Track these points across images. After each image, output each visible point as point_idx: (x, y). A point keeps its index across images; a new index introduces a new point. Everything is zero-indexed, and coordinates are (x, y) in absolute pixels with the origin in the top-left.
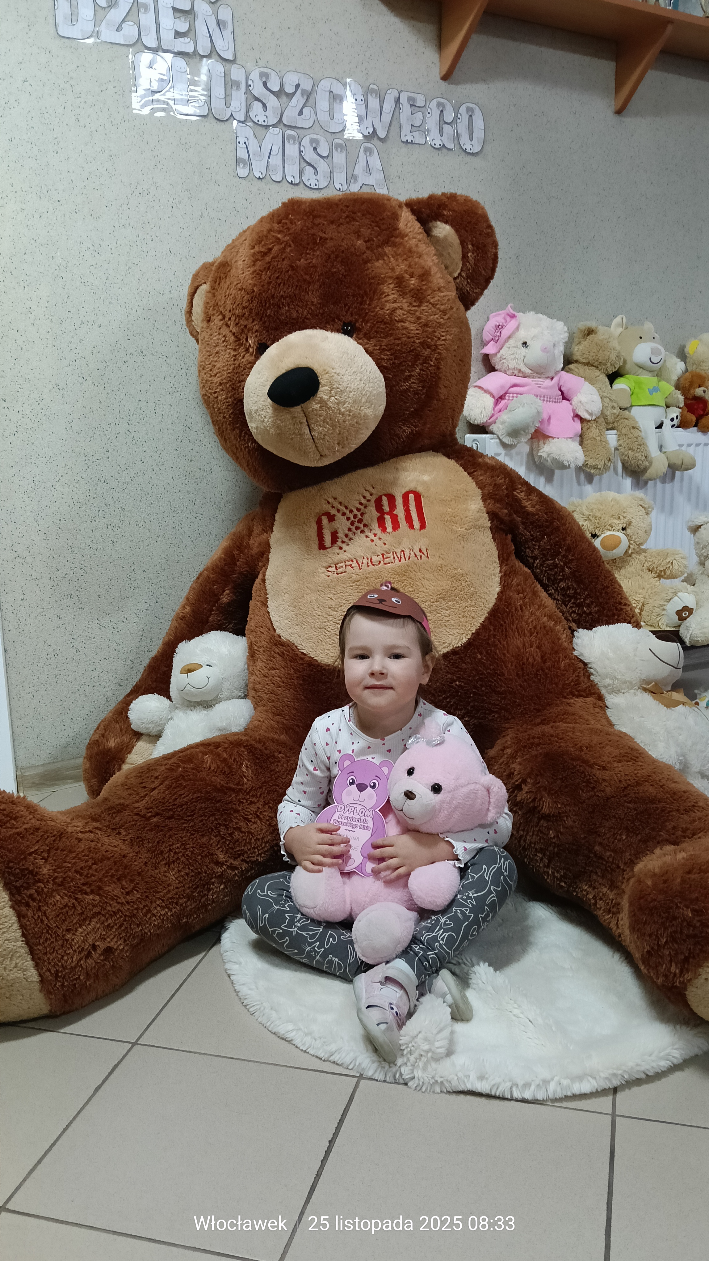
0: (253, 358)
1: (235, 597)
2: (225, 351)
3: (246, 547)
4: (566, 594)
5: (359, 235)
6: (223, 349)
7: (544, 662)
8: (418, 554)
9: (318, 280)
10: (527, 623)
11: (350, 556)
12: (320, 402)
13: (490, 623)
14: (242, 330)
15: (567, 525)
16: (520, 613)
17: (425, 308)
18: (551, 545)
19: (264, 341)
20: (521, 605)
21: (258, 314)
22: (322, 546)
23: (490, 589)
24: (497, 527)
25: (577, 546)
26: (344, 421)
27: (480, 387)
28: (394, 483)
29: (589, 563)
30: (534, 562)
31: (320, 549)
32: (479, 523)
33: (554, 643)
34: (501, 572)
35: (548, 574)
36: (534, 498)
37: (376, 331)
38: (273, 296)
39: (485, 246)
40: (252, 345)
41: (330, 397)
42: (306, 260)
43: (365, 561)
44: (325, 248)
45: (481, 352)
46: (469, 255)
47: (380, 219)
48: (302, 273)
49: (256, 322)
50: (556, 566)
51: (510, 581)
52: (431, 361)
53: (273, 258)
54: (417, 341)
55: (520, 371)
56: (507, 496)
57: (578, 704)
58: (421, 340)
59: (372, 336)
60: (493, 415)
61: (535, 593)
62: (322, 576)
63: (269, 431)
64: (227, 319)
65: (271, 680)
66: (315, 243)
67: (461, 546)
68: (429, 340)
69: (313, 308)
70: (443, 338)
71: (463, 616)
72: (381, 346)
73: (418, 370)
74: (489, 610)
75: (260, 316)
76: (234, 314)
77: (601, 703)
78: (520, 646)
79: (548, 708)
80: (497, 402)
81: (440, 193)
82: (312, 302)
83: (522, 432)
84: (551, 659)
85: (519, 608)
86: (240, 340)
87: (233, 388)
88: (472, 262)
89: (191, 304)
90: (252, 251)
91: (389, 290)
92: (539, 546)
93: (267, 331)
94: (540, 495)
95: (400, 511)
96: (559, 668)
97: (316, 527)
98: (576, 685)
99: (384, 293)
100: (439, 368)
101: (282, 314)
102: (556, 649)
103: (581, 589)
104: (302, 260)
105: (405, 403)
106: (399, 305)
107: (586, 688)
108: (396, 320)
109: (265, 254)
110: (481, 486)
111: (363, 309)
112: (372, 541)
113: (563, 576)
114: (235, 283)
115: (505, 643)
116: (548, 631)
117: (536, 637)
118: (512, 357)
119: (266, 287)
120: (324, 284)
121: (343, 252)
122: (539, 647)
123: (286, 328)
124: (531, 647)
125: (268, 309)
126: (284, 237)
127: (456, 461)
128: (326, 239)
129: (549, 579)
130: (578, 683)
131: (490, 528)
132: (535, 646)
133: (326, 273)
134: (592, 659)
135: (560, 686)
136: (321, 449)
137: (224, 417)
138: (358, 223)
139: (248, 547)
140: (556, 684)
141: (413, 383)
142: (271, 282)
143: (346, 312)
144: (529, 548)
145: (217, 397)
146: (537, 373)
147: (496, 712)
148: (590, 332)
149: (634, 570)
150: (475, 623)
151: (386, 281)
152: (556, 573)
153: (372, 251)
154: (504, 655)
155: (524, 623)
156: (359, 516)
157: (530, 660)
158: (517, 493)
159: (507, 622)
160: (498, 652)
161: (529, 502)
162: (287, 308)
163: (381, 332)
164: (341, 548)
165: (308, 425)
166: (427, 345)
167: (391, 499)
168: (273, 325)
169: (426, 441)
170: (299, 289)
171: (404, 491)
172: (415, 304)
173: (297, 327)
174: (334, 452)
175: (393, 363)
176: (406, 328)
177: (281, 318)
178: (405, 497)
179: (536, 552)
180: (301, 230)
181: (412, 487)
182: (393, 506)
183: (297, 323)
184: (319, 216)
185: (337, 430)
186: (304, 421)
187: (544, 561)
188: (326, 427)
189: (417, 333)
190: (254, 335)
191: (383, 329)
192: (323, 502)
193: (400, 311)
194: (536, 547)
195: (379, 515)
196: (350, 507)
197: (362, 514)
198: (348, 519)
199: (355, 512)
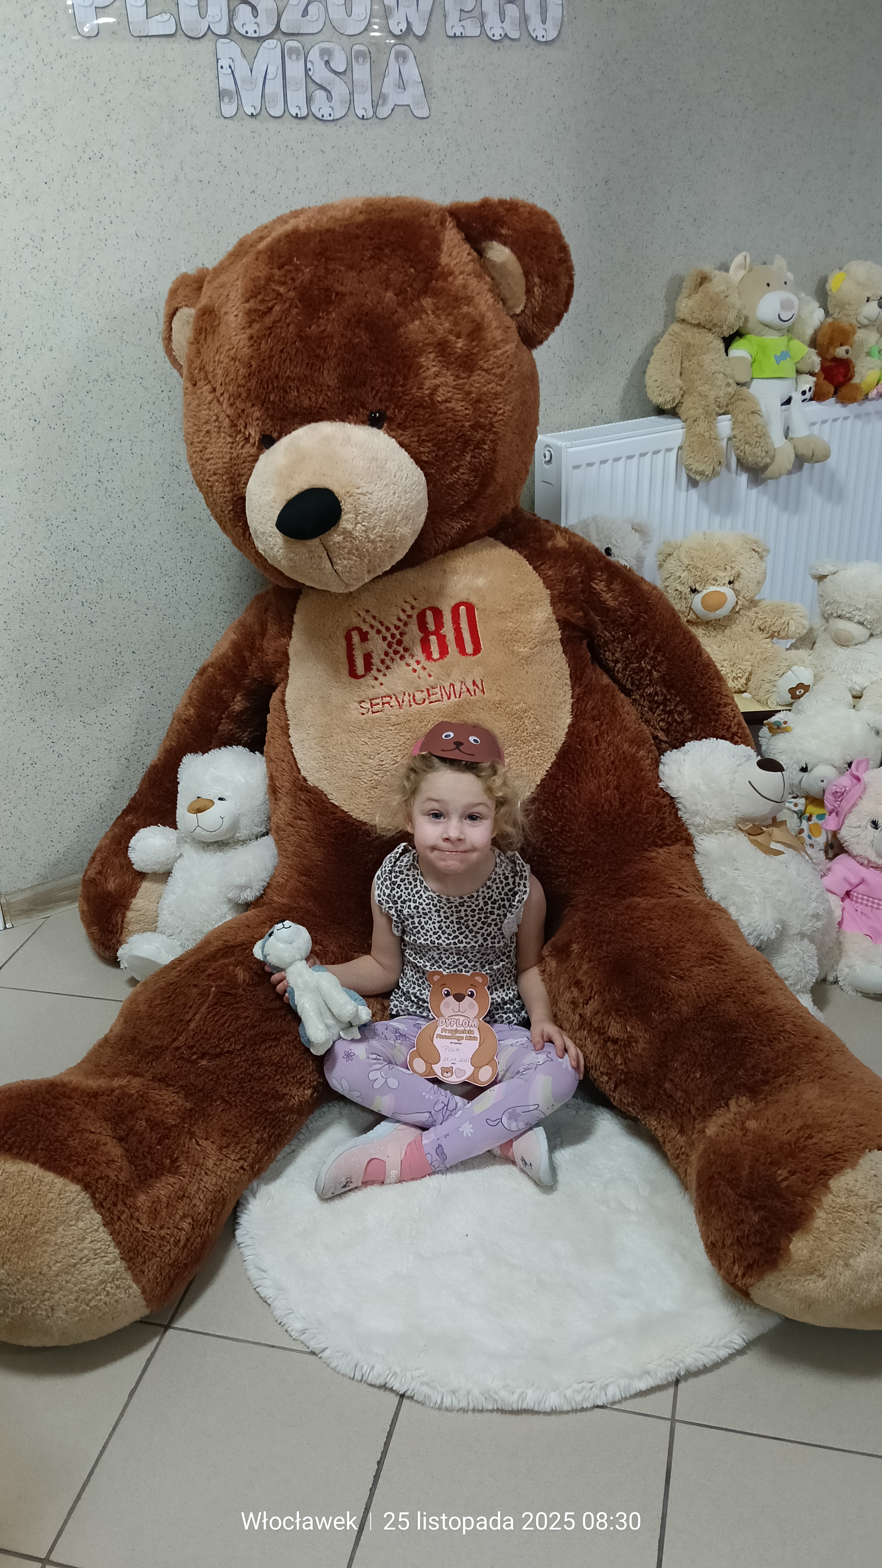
0: (255, 451)
1: (249, 705)
2: (219, 433)
3: (259, 650)
4: (653, 700)
5: (386, 283)
7: (623, 806)
8: (471, 688)
9: (336, 355)
10: (604, 759)
11: (387, 691)
12: (343, 533)
13: (559, 768)
14: (239, 413)
15: (657, 618)
16: (595, 747)
17: (476, 378)
18: (637, 646)
19: (268, 431)
20: (596, 737)
21: (258, 397)
22: (353, 674)
24: (568, 637)
25: (668, 643)
26: (375, 549)
28: (440, 592)
29: (682, 661)
30: (615, 666)
31: (351, 676)
32: (547, 636)
33: (635, 776)
35: (632, 678)
36: (616, 587)
37: (412, 420)
38: (277, 376)
39: (556, 277)
40: (253, 435)
41: (356, 524)
42: (319, 326)
43: (406, 698)
44: (344, 307)
46: (535, 289)
47: (416, 255)
48: (314, 346)
49: (256, 407)
50: (642, 670)
52: (485, 444)
53: (275, 322)
54: (467, 424)
56: (583, 592)
57: (661, 854)
58: (472, 422)
59: (408, 425)
61: (614, 712)
62: (354, 711)
64: (218, 394)
65: (297, 832)
66: (329, 301)
67: (524, 672)
68: (482, 420)
69: (329, 394)
70: (501, 412)
71: (526, 764)
72: (419, 436)
73: (468, 458)
74: (556, 751)
75: (263, 400)
76: (226, 390)
77: (688, 849)
78: (595, 791)
79: (626, 868)
82: (329, 386)
84: (631, 801)
85: (594, 740)
87: (231, 483)
88: (540, 299)
89: (170, 329)
90: (247, 305)
91: (430, 363)
92: (622, 649)
93: (273, 421)
95: (448, 631)
96: (640, 811)
97: (344, 645)
98: (658, 831)
99: (422, 366)
100: (494, 451)
101: (290, 401)
102: (638, 784)
103: (671, 694)
104: (313, 327)
105: (453, 496)
106: (442, 380)
107: (671, 833)
108: (438, 402)
109: (265, 314)
110: (549, 583)
111: (395, 392)
112: (415, 671)
113: (651, 681)
114: (227, 347)
115: (576, 791)
116: (628, 762)
117: (614, 775)
119: (267, 361)
120: (343, 361)
121: (367, 313)
122: (617, 788)
123: (298, 419)
124: (608, 788)
125: (271, 392)
126: (288, 292)
127: (520, 553)
128: (344, 295)
129: (632, 684)
130: (662, 827)
131: (561, 639)
132: (612, 787)
133: (345, 345)
134: (680, 794)
135: (641, 836)
138: (385, 267)
139: (261, 649)
140: (636, 833)
141: (463, 473)
142: (273, 356)
143: (374, 398)
144: (609, 650)
147: (564, 876)
148: (703, 279)
149: (741, 631)
151: (424, 351)
152: (642, 677)
153: (405, 308)
154: (575, 806)
155: (600, 759)
156: (398, 637)
157: (606, 807)
158: (595, 586)
159: (579, 763)
160: (567, 803)
161: (610, 595)
162: (296, 393)
163: (419, 419)
164: (376, 679)
165: (330, 559)
166: (479, 426)
167: (438, 613)
168: (278, 413)
169: (482, 527)
170: (311, 369)
171: (453, 603)
172: (463, 375)
173: (311, 418)
174: (363, 580)
175: (436, 456)
176: (452, 409)
177: (288, 405)
178: (455, 611)
179: (618, 655)
180: (311, 282)
181: (463, 597)
182: (439, 623)
183: (310, 413)
184: (334, 258)
185: (366, 560)
186: (324, 555)
187: (627, 665)
188: (351, 560)
189: (467, 414)
190: (255, 424)
191: (422, 415)
192: (353, 615)
193: (443, 389)
194: (618, 649)
195: (422, 635)
196: (386, 623)
197: (401, 634)
198: (384, 639)
199: (393, 630)
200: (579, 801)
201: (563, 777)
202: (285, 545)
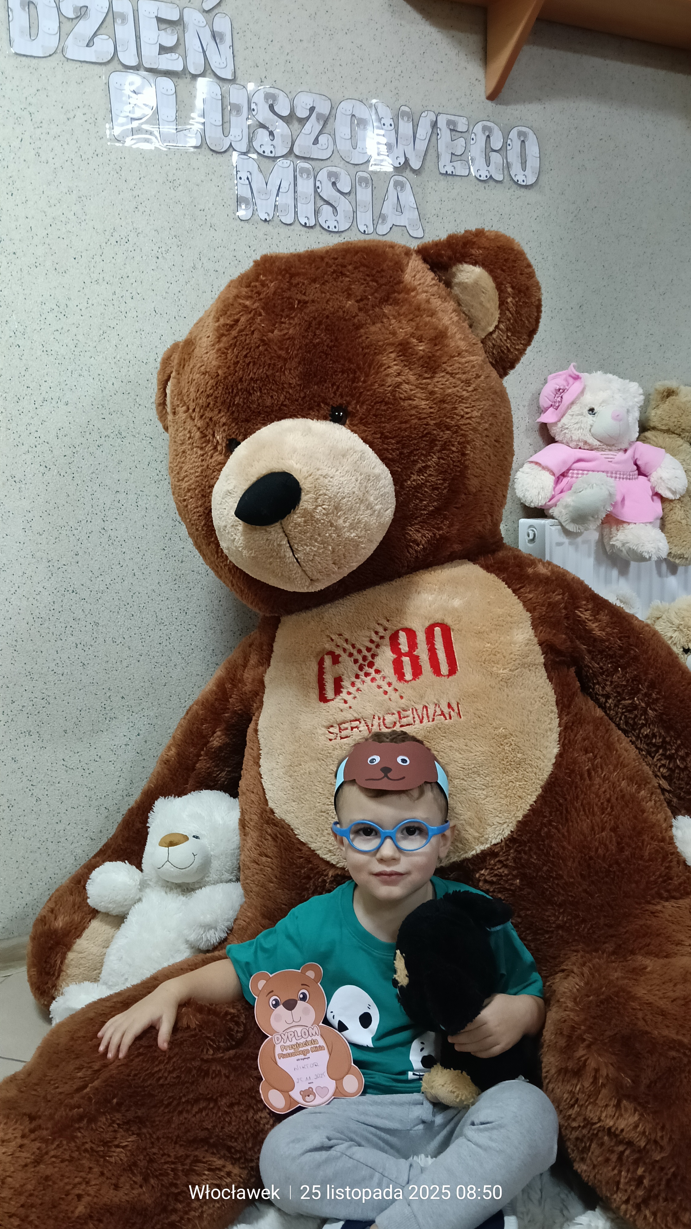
0: (223, 457)
1: (227, 739)
2: (192, 449)
4: (651, 742)
5: (348, 294)
6: (190, 446)
7: (621, 850)
8: (446, 710)
9: (296, 356)
10: (597, 795)
11: (356, 715)
12: (303, 515)
14: (208, 423)
16: (588, 782)
17: (440, 379)
18: (627, 681)
19: (233, 436)
20: (588, 770)
21: (223, 403)
22: (322, 697)
23: (544, 752)
24: (552, 661)
25: (664, 679)
26: (339, 535)
27: (537, 463)
28: (414, 612)
29: (681, 701)
30: (606, 702)
31: (320, 699)
32: (529, 660)
34: (560, 726)
36: (604, 617)
37: (374, 415)
38: (241, 380)
39: (526, 289)
40: (220, 441)
41: (317, 506)
42: (281, 331)
43: (376, 722)
44: (305, 313)
45: (539, 420)
47: (378, 272)
48: (275, 348)
49: (222, 414)
51: (572, 737)
52: (453, 445)
53: (241, 331)
54: (432, 422)
55: (585, 443)
56: (567, 617)
58: (438, 422)
59: (370, 420)
60: (553, 497)
61: (610, 746)
62: (322, 738)
63: (241, 552)
64: (191, 411)
66: (292, 308)
67: (504, 695)
68: (448, 421)
69: (291, 391)
70: (468, 415)
73: (435, 459)
74: (542, 783)
75: (228, 406)
76: (198, 404)
78: (587, 831)
80: (557, 481)
81: (463, 232)
82: (290, 384)
83: (592, 518)
84: (630, 846)
85: (586, 775)
86: (206, 435)
88: (513, 309)
89: (164, 394)
90: (217, 324)
91: (390, 362)
92: (612, 682)
93: (237, 424)
95: (422, 651)
97: (315, 667)
99: (383, 364)
100: (464, 455)
101: (253, 402)
103: (671, 737)
104: (276, 332)
106: (404, 378)
108: (401, 398)
109: (232, 327)
110: (529, 606)
111: (356, 388)
112: (386, 693)
113: (646, 719)
114: (199, 364)
115: (564, 831)
117: (610, 814)
118: (577, 426)
119: (232, 368)
120: (304, 360)
121: (327, 317)
122: (614, 830)
123: (259, 419)
124: (603, 830)
125: (235, 396)
126: (254, 303)
127: (497, 575)
128: (307, 302)
131: (545, 664)
132: (608, 829)
133: (306, 345)
136: (310, 574)
138: (348, 279)
139: (242, 680)
141: (430, 475)
142: (238, 362)
143: (335, 393)
144: (598, 683)
146: (607, 445)
148: (670, 393)
150: (523, 805)
151: (385, 350)
152: (636, 716)
153: (366, 313)
154: (564, 848)
155: (593, 796)
156: (370, 659)
157: (600, 851)
158: (579, 614)
159: (569, 798)
160: (554, 845)
161: (598, 624)
162: (259, 394)
163: (381, 415)
164: (346, 702)
165: (290, 546)
166: (445, 426)
167: (411, 634)
168: (243, 416)
169: (457, 547)
170: (273, 369)
171: (427, 624)
172: (426, 375)
173: (273, 416)
174: (328, 575)
175: (401, 453)
176: (416, 407)
177: (251, 406)
178: (429, 632)
179: (608, 689)
180: (275, 293)
181: (438, 618)
182: (413, 645)
183: (272, 411)
184: (298, 274)
185: (330, 548)
186: (285, 542)
187: (619, 701)
188: (314, 546)
189: (431, 413)
190: (222, 430)
191: (384, 411)
192: (325, 639)
193: (406, 387)
194: (608, 683)
195: (395, 656)
196: (358, 646)
197: (373, 656)
198: (356, 661)
199: (365, 652)
200: (569, 843)
201: (551, 813)
202: (245, 533)
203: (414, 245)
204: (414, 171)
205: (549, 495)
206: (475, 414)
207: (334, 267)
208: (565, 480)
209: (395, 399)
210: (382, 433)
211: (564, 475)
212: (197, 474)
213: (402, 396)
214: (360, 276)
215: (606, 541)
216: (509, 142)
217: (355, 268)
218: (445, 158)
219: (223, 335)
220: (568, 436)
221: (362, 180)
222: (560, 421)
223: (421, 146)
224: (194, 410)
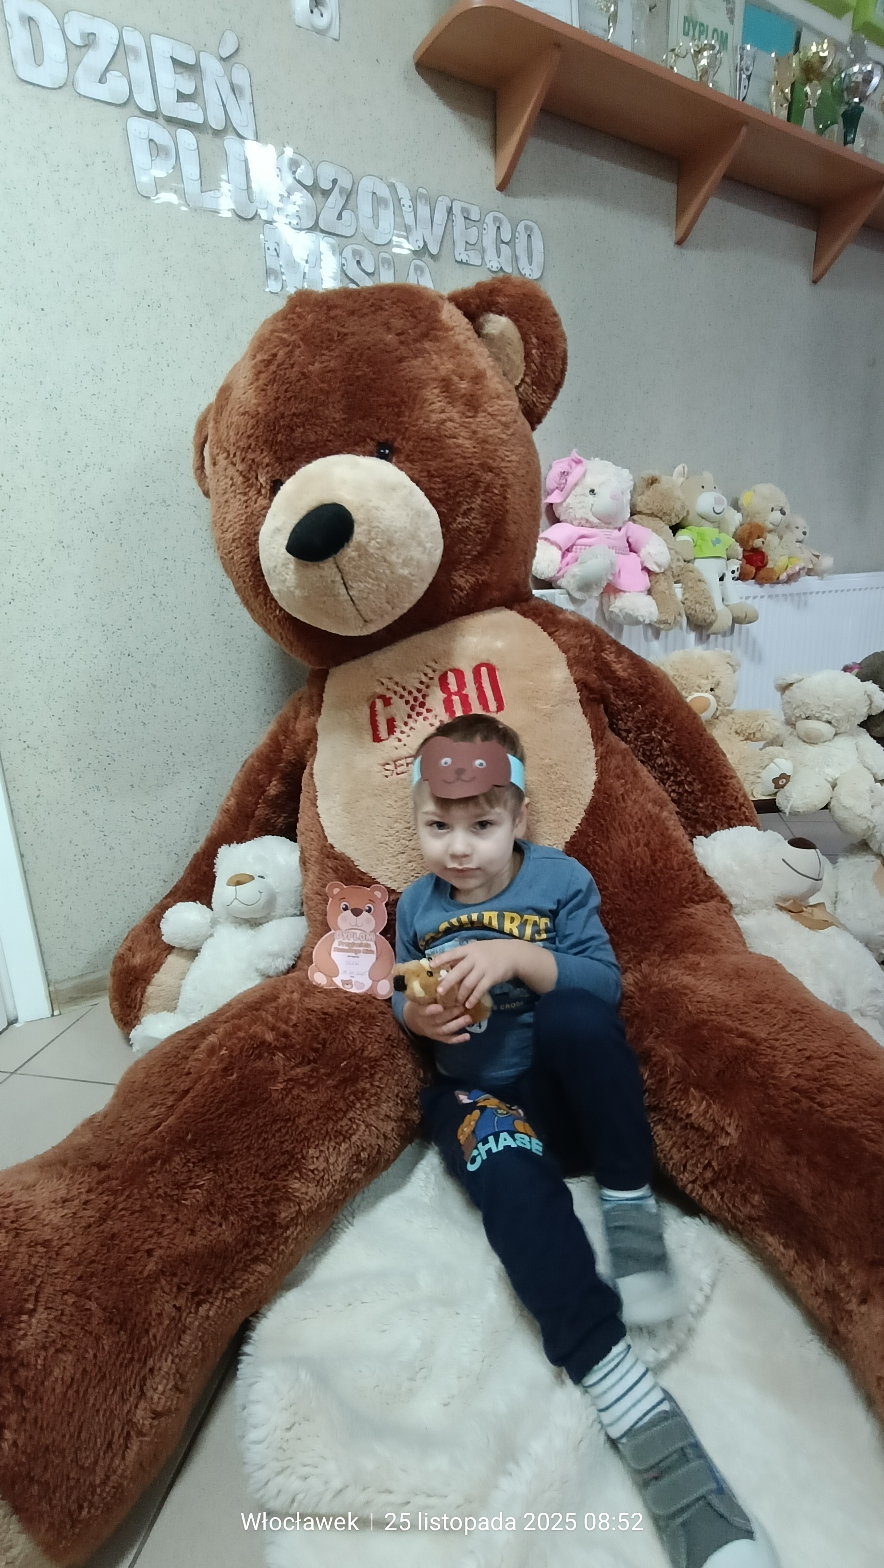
0: (266, 500)
1: (283, 789)
2: (235, 497)
3: (292, 733)
4: (664, 771)
5: (387, 326)
6: (232, 495)
7: (655, 862)
9: (339, 389)
10: (631, 817)
12: (357, 549)
13: (588, 825)
14: (250, 465)
15: (664, 691)
16: (622, 805)
17: (482, 419)
18: (646, 716)
19: (278, 477)
20: (622, 794)
21: (266, 441)
22: (377, 739)
24: (588, 698)
25: (676, 715)
26: (392, 572)
27: (546, 539)
28: (459, 654)
29: (689, 733)
30: (628, 736)
31: (374, 741)
32: (567, 696)
33: (662, 834)
34: (596, 756)
35: (643, 749)
36: (625, 659)
37: (420, 452)
38: (283, 416)
39: (551, 340)
40: (264, 484)
41: (370, 539)
42: (322, 363)
44: (346, 345)
45: (546, 502)
46: (534, 352)
48: (317, 381)
49: (265, 453)
50: (652, 739)
51: (606, 765)
52: (495, 488)
53: (279, 365)
54: (476, 462)
55: (587, 521)
56: (596, 659)
57: (699, 911)
58: (481, 461)
59: (417, 457)
60: (560, 569)
61: (635, 774)
62: (378, 775)
63: (294, 593)
64: (231, 456)
66: (332, 340)
67: (547, 728)
68: (491, 461)
69: (335, 425)
73: (479, 501)
74: (585, 808)
75: (271, 444)
76: (238, 447)
78: (625, 847)
79: (667, 925)
80: (563, 556)
82: (335, 418)
83: (594, 586)
84: (661, 858)
85: (620, 799)
86: (249, 480)
88: (538, 361)
90: (254, 363)
91: (433, 395)
92: (633, 718)
93: (281, 464)
94: (632, 656)
95: (469, 688)
96: (672, 868)
97: (367, 711)
98: (693, 888)
99: (427, 400)
100: (505, 498)
101: (297, 438)
102: (667, 841)
103: (681, 765)
104: (316, 364)
105: (466, 544)
106: (448, 415)
107: (706, 889)
108: (445, 436)
109: (270, 362)
110: (564, 648)
111: (401, 422)
113: (661, 751)
114: (237, 406)
115: (606, 848)
116: (654, 821)
117: (642, 832)
118: (579, 506)
119: (273, 405)
120: (347, 393)
121: (369, 349)
122: (647, 845)
123: (304, 456)
124: (638, 845)
125: (278, 433)
126: (292, 336)
127: (533, 620)
128: (346, 334)
129: (645, 755)
130: (695, 884)
131: (580, 701)
132: (642, 844)
133: (348, 378)
134: (717, 873)
135: (677, 893)
136: (364, 613)
137: (244, 582)
138: (387, 314)
139: (294, 732)
140: (671, 889)
141: (474, 518)
142: (279, 397)
144: (622, 720)
145: (233, 558)
146: (606, 523)
148: (653, 481)
151: (428, 385)
152: (654, 745)
153: (408, 347)
154: (607, 863)
155: (627, 817)
156: (421, 699)
157: (638, 864)
158: (604, 656)
159: (608, 819)
160: (599, 860)
161: (620, 665)
163: (428, 452)
164: (400, 740)
165: (345, 584)
166: (489, 467)
167: (459, 675)
168: (286, 455)
169: (496, 594)
170: (316, 403)
171: (474, 664)
172: (470, 414)
173: (317, 453)
174: (382, 616)
175: (447, 493)
176: (459, 446)
177: (295, 443)
178: (477, 672)
179: (629, 724)
180: (313, 325)
181: (484, 658)
182: (461, 684)
183: (317, 447)
184: (336, 307)
185: (384, 585)
186: (338, 578)
187: (638, 735)
188: (368, 583)
189: (475, 452)
190: (265, 471)
191: (430, 447)
192: (376, 683)
193: (449, 424)
194: (630, 719)
195: (445, 696)
196: (409, 688)
197: (424, 697)
198: (407, 702)
199: (416, 694)
200: (611, 859)
201: (593, 833)
202: (297, 570)
203: (445, 293)
204: (432, 256)
205: (557, 568)
206: (514, 458)
207: (372, 300)
208: (570, 555)
209: (440, 436)
210: (429, 472)
211: (568, 550)
212: (242, 522)
213: (447, 433)
214: (399, 310)
215: (605, 608)
216: (517, 235)
217: (393, 303)
218: (460, 246)
219: (260, 372)
220: (572, 515)
221: (385, 261)
222: (564, 501)
223: (439, 230)
224: (235, 455)
